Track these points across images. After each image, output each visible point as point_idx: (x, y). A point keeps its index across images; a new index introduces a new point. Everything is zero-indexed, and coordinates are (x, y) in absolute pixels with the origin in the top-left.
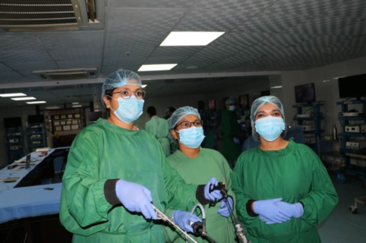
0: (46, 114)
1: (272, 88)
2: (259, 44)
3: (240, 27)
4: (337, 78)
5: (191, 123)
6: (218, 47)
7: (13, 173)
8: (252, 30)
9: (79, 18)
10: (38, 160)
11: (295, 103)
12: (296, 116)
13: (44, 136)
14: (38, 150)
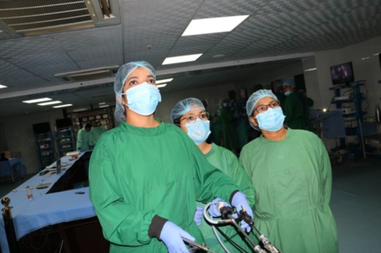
0: (74, 117)
1: (306, 71)
2: (288, 24)
3: (265, 7)
4: (378, 54)
5: (267, 106)
6: (244, 32)
7: (45, 179)
8: (279, 11)
9: (94, 15)
10: (68, 165)
11: (332, 86)
12: (333, 99)
13: (73, 139)
14: (68, 154)
